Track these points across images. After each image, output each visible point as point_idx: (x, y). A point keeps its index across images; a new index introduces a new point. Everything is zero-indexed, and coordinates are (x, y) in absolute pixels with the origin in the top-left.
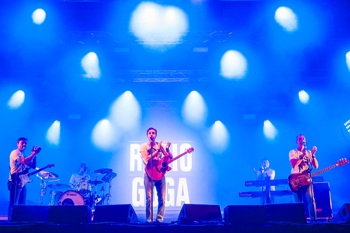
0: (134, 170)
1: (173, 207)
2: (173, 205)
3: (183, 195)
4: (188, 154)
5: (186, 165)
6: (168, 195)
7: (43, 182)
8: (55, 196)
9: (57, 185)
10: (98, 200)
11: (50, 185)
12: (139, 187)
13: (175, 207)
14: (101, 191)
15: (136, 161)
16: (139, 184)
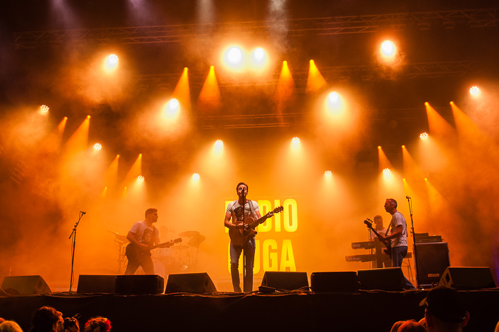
3: (287, 259)
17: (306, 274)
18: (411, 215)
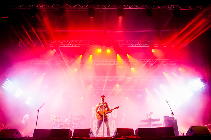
0: (93, 117)
4: (116, 109)
5: (115, 115)
9: (60, 122)
11: (57, 122)
12: (95, 124)
16: (95, 123)
17: (132, 129)
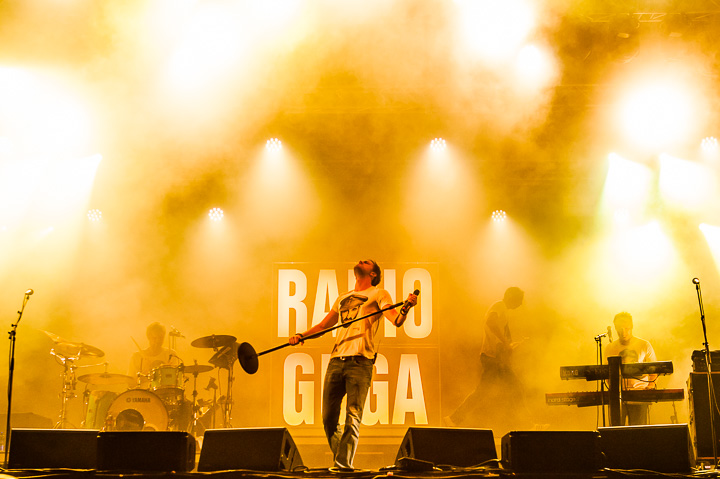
1: (384, 427)
2: (385, 421)
5: (417, 323)
6: (374, 398)
7: (67, 369)
8: (97, 402)
9: (102, 376)
10: (200, 413)
11: (85, 376)
12: (300, 376)
13: (391, 426)
14: (207, 389)
15: (292, 312)
17: (489, 434)
18: (703, 317)
